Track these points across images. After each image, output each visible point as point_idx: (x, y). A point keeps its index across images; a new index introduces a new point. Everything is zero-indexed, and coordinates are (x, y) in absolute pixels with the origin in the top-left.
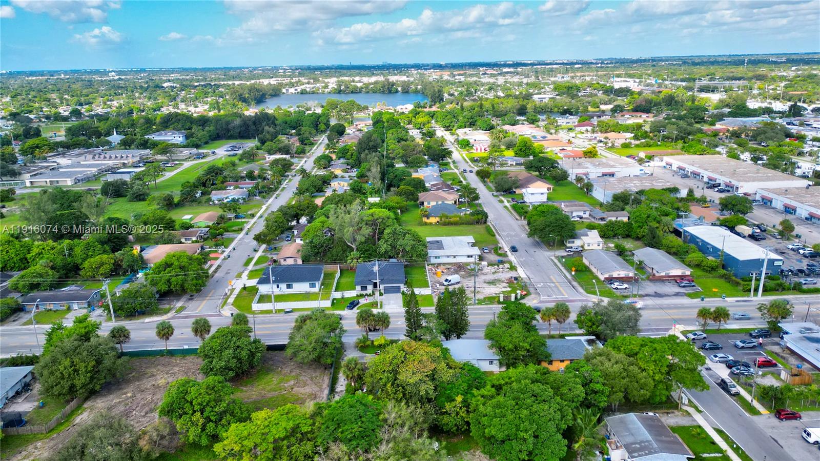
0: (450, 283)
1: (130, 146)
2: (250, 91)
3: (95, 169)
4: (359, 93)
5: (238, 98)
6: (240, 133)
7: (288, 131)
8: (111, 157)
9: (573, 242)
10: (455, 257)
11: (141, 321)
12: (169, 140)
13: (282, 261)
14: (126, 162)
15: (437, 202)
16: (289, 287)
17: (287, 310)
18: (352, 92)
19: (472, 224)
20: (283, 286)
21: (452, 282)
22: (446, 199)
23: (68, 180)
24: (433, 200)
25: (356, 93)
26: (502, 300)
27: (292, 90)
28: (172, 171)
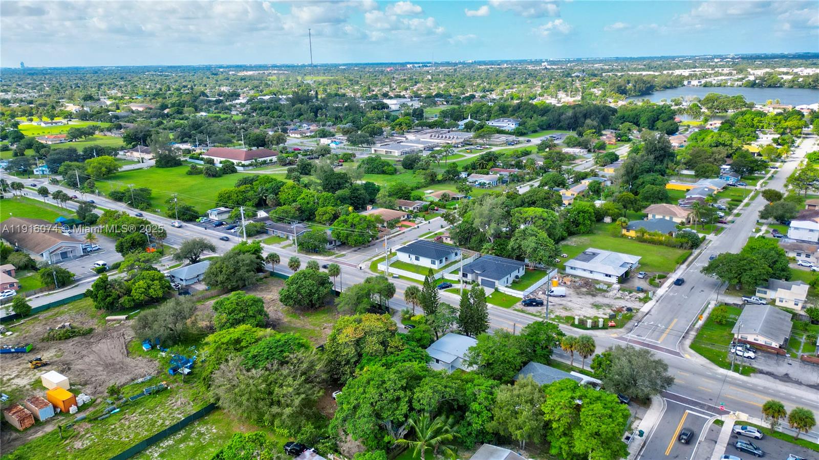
0: (551, 294)
1: (470, 129)
2: (636, 82)
3: (423, 146)
4: (779, 87)
5: (616, 89)
6: (568, 124)
7: (617, 125)
8: (450, 138)
9: (765, 293)
10: (591, 272)
11: (310, 256)
12: (503, 127)
13: (444, 239)
14: (449, 142)
15: (664, 217)
16: (417, 259)
17: (395, 275)
18: (770, 86)
19: (674, 247)
20: (413, 257)
21: (555, 293)
22: (675, 215)
23: (396, 151)
24: (659, 213)
25: (775, 87)
26: (576, 322)
27: (695, 82)
28: (476, 153)
